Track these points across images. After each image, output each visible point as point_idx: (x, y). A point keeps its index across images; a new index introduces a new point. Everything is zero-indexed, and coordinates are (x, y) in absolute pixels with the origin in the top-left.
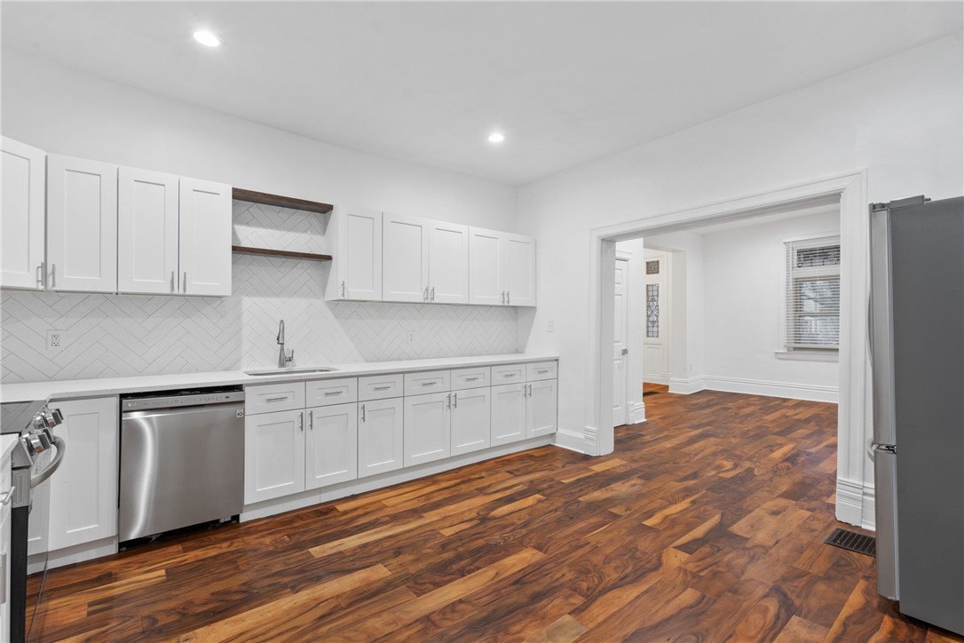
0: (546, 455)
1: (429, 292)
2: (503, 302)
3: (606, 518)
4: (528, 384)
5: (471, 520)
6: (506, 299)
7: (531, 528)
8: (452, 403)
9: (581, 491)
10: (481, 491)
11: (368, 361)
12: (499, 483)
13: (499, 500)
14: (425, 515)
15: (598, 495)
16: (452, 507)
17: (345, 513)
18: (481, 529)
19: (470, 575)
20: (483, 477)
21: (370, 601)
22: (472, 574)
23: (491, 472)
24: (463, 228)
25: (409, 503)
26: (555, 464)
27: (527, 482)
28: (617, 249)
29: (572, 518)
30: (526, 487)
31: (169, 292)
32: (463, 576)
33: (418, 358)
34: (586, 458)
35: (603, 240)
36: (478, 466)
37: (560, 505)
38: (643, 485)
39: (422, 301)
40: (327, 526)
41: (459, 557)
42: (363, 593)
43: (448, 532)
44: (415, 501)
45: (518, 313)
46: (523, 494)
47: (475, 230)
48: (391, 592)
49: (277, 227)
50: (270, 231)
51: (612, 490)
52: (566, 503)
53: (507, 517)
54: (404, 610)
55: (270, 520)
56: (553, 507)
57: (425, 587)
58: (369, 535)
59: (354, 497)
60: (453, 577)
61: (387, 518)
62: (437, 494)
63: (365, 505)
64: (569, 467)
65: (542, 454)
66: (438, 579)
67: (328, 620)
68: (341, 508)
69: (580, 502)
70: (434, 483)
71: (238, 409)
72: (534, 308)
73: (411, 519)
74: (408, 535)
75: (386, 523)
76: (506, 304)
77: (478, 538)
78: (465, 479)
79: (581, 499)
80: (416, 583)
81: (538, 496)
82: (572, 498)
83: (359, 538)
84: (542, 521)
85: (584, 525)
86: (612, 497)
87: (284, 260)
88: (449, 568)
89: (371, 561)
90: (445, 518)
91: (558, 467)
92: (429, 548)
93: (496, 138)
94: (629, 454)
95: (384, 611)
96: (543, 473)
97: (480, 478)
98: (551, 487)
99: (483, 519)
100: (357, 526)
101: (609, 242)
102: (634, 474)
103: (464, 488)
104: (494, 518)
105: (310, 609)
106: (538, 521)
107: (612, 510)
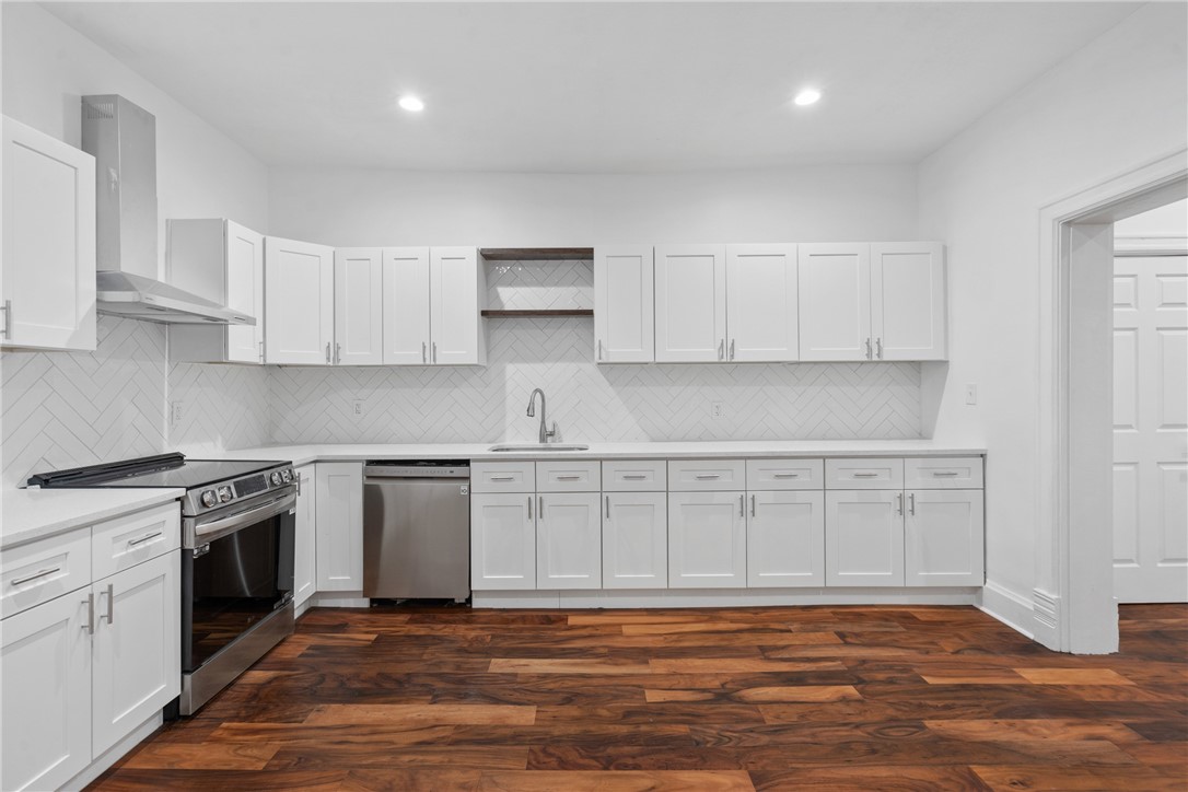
0: (942, 623)
1: (728, 346)
2: (869, 354)
3: (947, 779)
4: (908, 494)
5: (703, 690)
6: (875, 351)
7: (781, 738)
8: (747, 508)
9: (946, 707)
10: (764, 652)
11: (653, 440)
12: (805, 646)
13: (777, 674)
14: (654, 661)
15: (979, 729)
16: (698, 662)
17: (572, 628)
18: (703, 709)
19: (614, 772)
20: (790, 631)
21: (480, 748)
22: (619, 772)
23: (810, 626)
24: (788, 248)
25: (650, 639)
26: (943, 644)
27: (856, 659)
28: (1116, 233)
29: (874, 752)
30: (843, 668)
31: (421, 363)
32: (606, 768)
33: (730, 438)
34: (1031, 650)
35: (1068, 223)
36: (800, 611)
37: (876, 719)
38: (1123, 746)
39: (717, 360)
40: (536, 638)
41: (630, 739)
42: (482, 735)
43: (653, 696)
44: (661, 638)
45: (922, 372)
46: (825, 678)
47: (808, 247)
48: (508, 748)
49: (541, 284)
50: (534, 289)
51: (1024, 730)
52: (893, 719)
53: (760, 707)
54: (495, 778)
55: (498, 613)
56: (860, 719)
57: (547, 760)
58: (564, 664)
59: (600, 611)
60: (595, 763)
61: (606, 650)
62: (698, 636)
63: (599, 625)
64: (968, 656)
65: (937, 618)
66: (573, 756)
67: (423, 749)
68: (572, 620)
69: (923, 727)
70: (712, 620)
71: (464, 486)
72: (946, 362)
73: (630, 661)
74: (603, 681)
75: (597, 656)
76: (875, 358)
77: (683, 722)
78: (760, 626)
79: (930, 724)
80: (544, 751)
81: (850, 690)
82: (914, 716)
83: (551, 664)
84: (813, 735)
85: (884, 774)
86: (1010, 742)
87: (549, 319)
88: (602, 748)
89: (529, 698)
90: (675, 674)
91: (942, 650)
92: (608, 710)
93: (807, 97)
94: (1158, 669)
95: (477, 768)
96: (901, 653)
97: (782, 631)
98: (891, 681)
99: (723, 695)
100: (564, 649)
101: (1091, 224)
102: (1119, 714)
103: (747, 639)
104: (741, 701)
105: (422, 729)
106: (807, 731)
107: (976, 769)
